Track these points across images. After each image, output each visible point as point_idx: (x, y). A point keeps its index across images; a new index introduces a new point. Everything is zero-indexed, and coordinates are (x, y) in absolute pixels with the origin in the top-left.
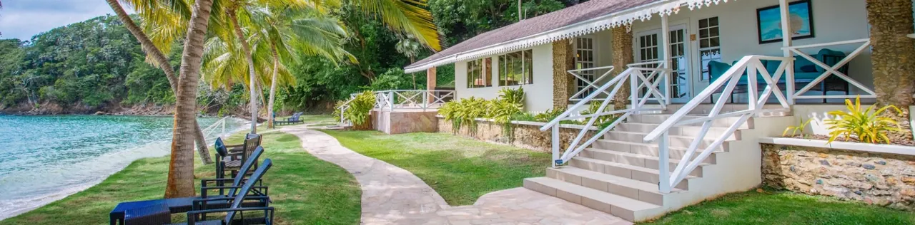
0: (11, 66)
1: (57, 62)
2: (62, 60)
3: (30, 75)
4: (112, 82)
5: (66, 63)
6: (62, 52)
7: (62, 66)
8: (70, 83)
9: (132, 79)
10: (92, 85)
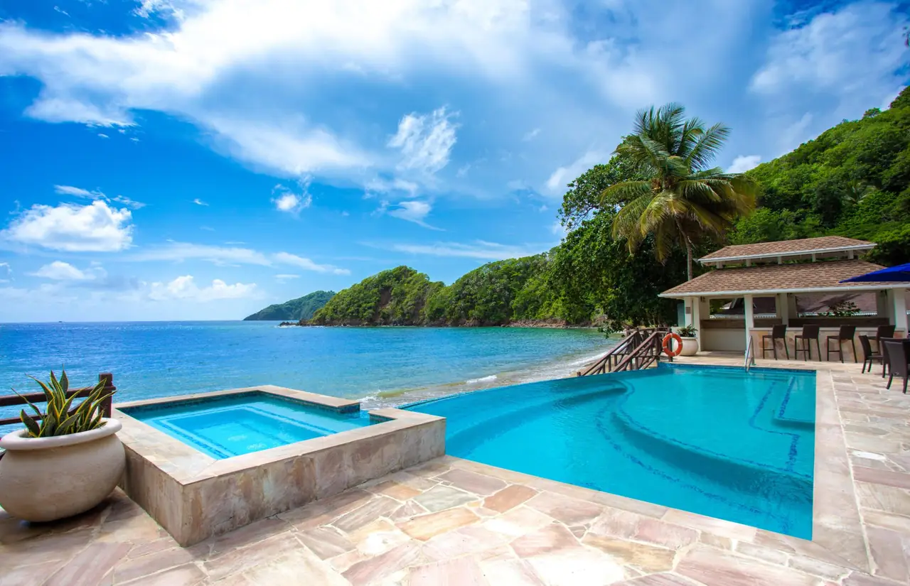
0: (450, 299)
1: (472, 295)
2: (475, 294)
3: (461, 303)
4: (503, 306)
5: (478, 296)
6: (473, 290)
7: (476, 297)
8: (481, 308)
9: (515, 304)
10: (494, 309)
